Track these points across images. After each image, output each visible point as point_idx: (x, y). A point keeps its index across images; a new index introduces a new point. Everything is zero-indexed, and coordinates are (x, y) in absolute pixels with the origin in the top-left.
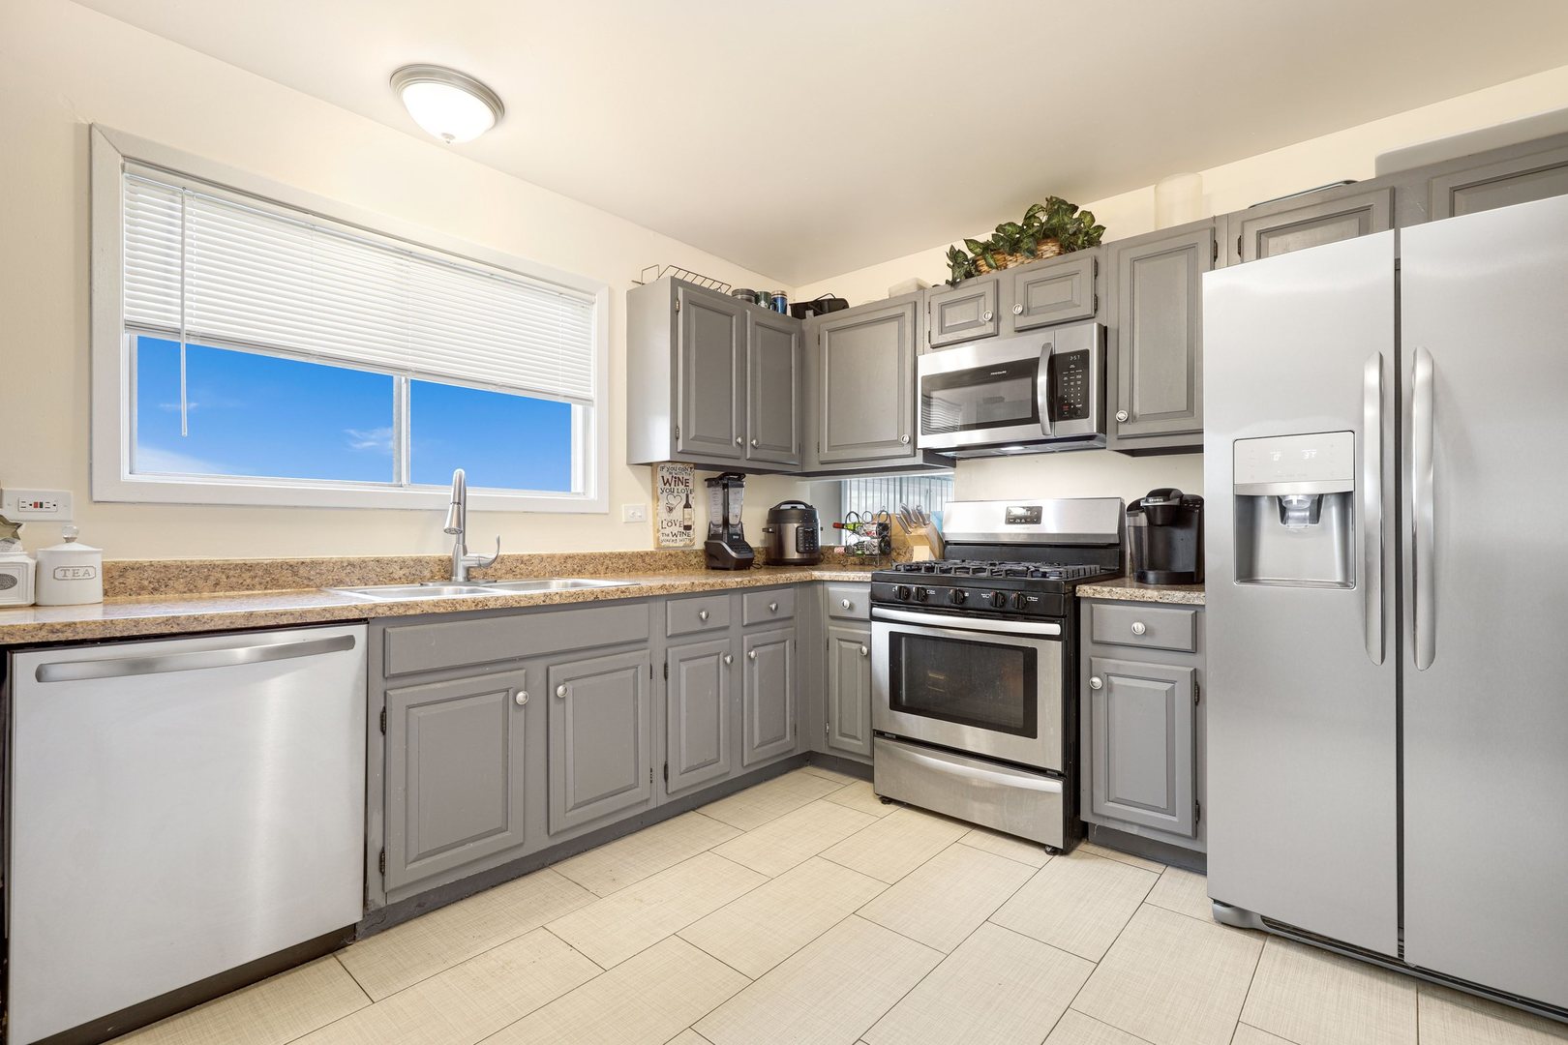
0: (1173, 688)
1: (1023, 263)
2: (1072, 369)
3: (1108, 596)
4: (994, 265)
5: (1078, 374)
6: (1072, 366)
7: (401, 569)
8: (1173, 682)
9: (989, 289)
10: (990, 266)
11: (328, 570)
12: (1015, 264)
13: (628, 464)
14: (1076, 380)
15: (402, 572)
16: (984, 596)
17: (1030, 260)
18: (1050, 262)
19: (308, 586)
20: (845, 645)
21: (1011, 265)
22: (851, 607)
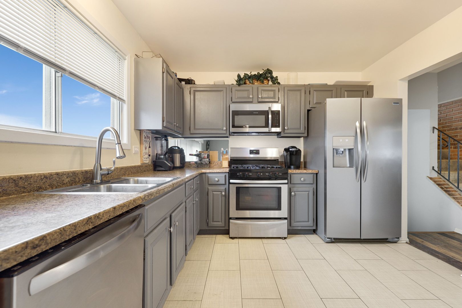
0: (309, 193)
1: (259, 84)
2: (276, 115)
3: (295, 172)
4: (252, 82)
5: (277, 116)
6: (276, 114)
7: (67, 178)
8: (309, 191)
9: (250, 89)
10: (250, 83)
11: (34, 182)
12: (257, 84)
13: (134, 129)
14: (277, 118)
15: (67, 180)
16: (267, 174)
17: (261, 84)
18: (266, 86)
19: (24, 192)
20: (214, 193)
21: (256, 84)
22: (218, 181)
